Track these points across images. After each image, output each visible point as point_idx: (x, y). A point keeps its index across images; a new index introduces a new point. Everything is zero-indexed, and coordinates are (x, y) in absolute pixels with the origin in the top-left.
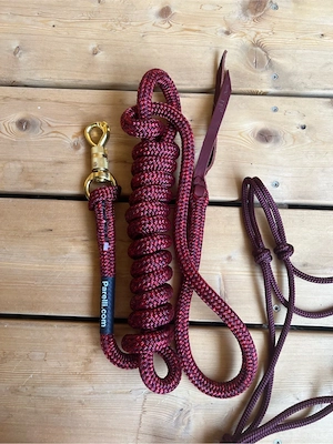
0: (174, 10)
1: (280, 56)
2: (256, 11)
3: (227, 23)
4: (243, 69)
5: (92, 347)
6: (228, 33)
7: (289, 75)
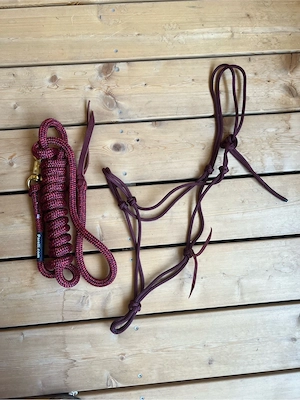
0: (59, 77)
1: (122, 99)
2: (107, 73)
3: (90, 83)
4: (102, 109)
5: (33, 272)
6: (91, 88)
7: (128, 110)
